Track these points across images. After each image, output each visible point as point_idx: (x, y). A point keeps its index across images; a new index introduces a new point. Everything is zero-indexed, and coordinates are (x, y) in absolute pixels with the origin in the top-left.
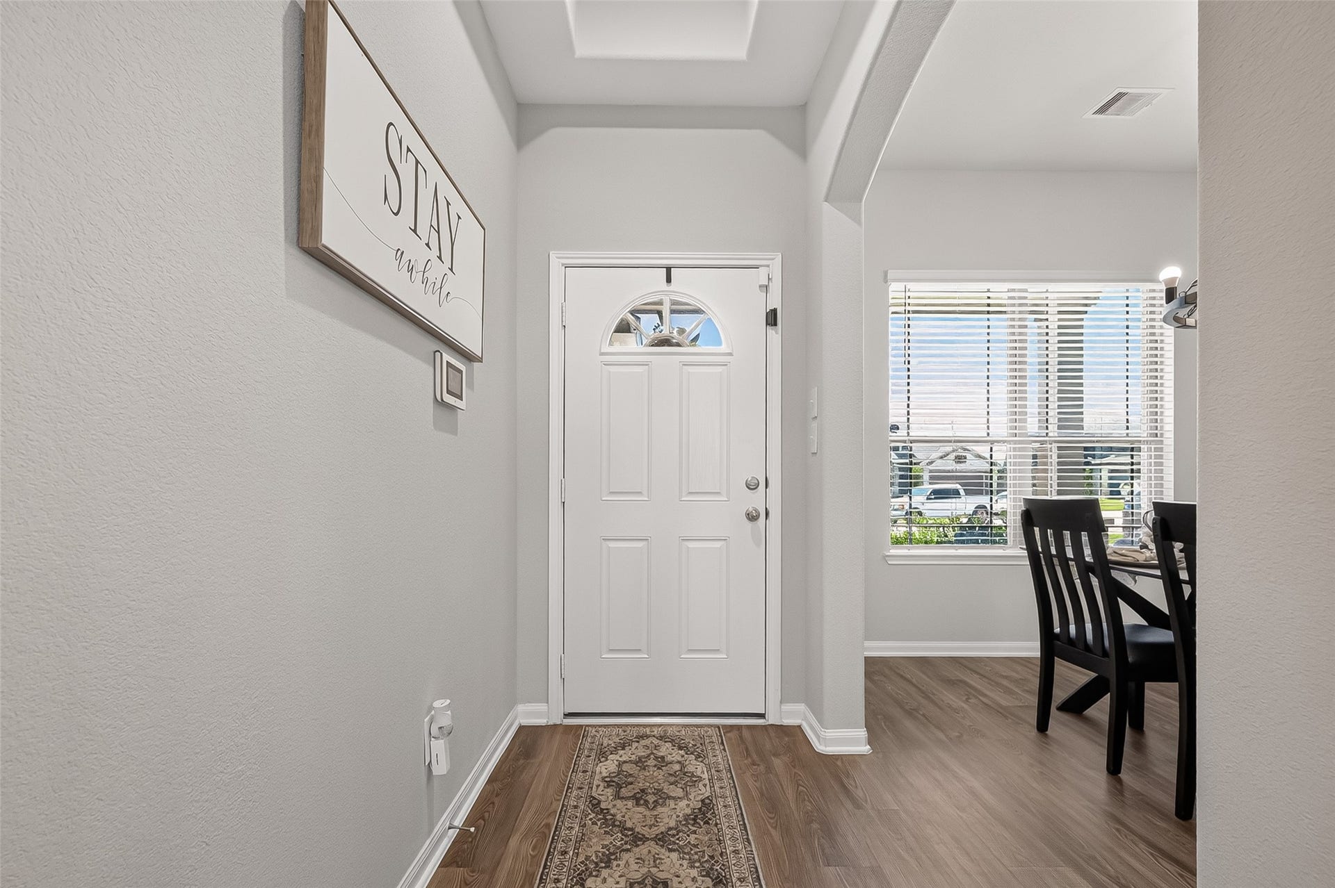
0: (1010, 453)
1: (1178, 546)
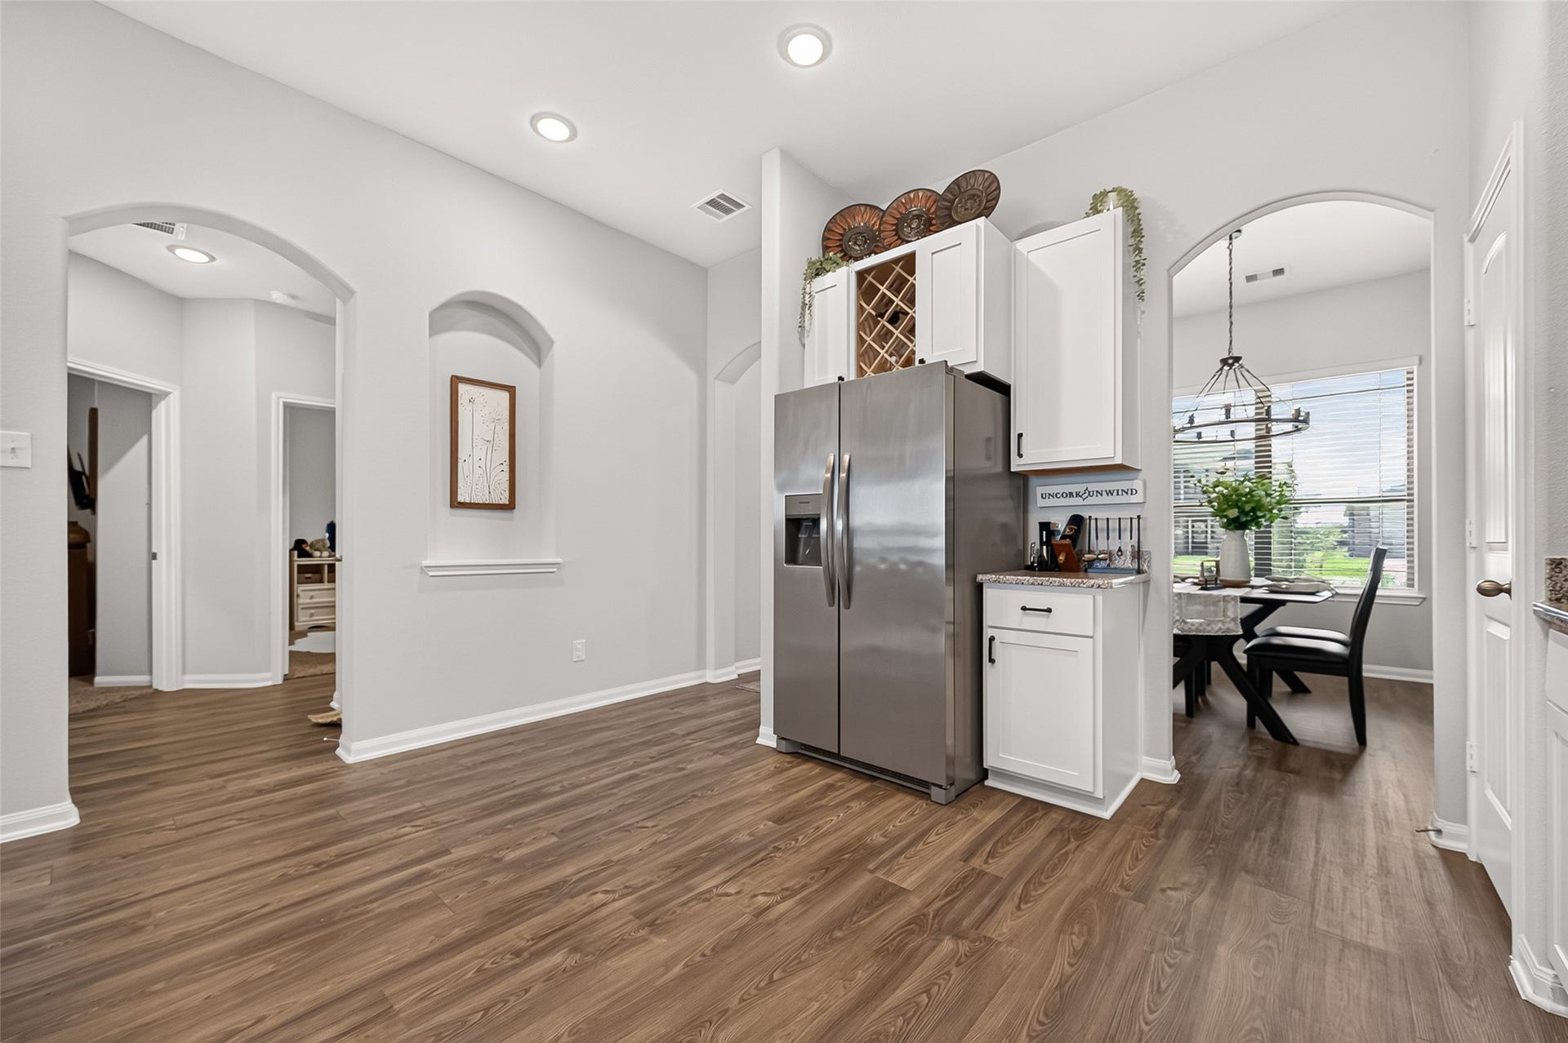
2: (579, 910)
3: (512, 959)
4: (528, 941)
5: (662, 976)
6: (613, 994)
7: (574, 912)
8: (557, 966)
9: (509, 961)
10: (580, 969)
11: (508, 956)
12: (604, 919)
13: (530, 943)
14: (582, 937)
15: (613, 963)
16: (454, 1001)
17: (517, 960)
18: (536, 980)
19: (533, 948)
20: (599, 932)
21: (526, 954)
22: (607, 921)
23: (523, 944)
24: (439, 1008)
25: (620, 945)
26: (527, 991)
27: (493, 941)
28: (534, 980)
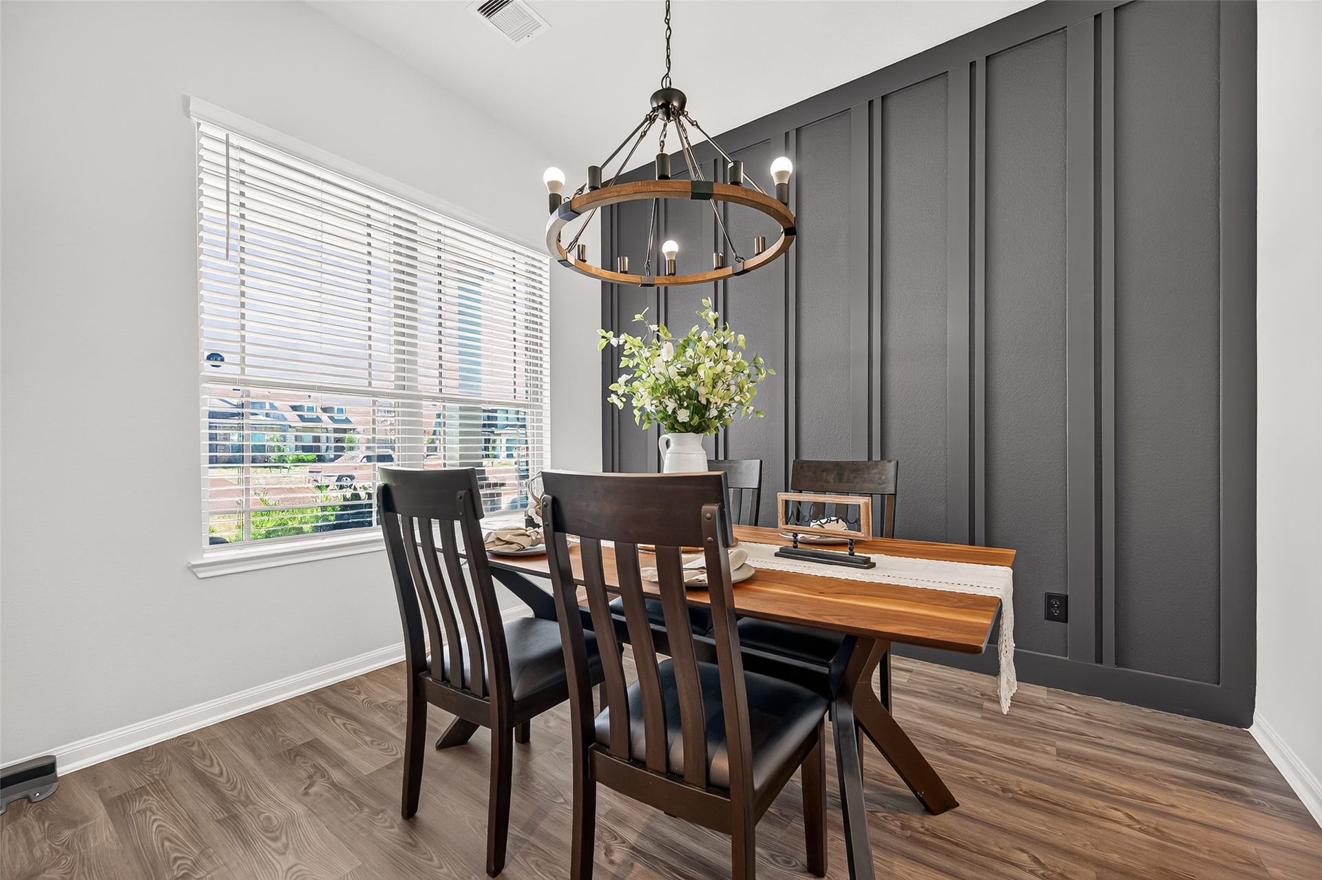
0: (399, 427)
1: (573, 540)
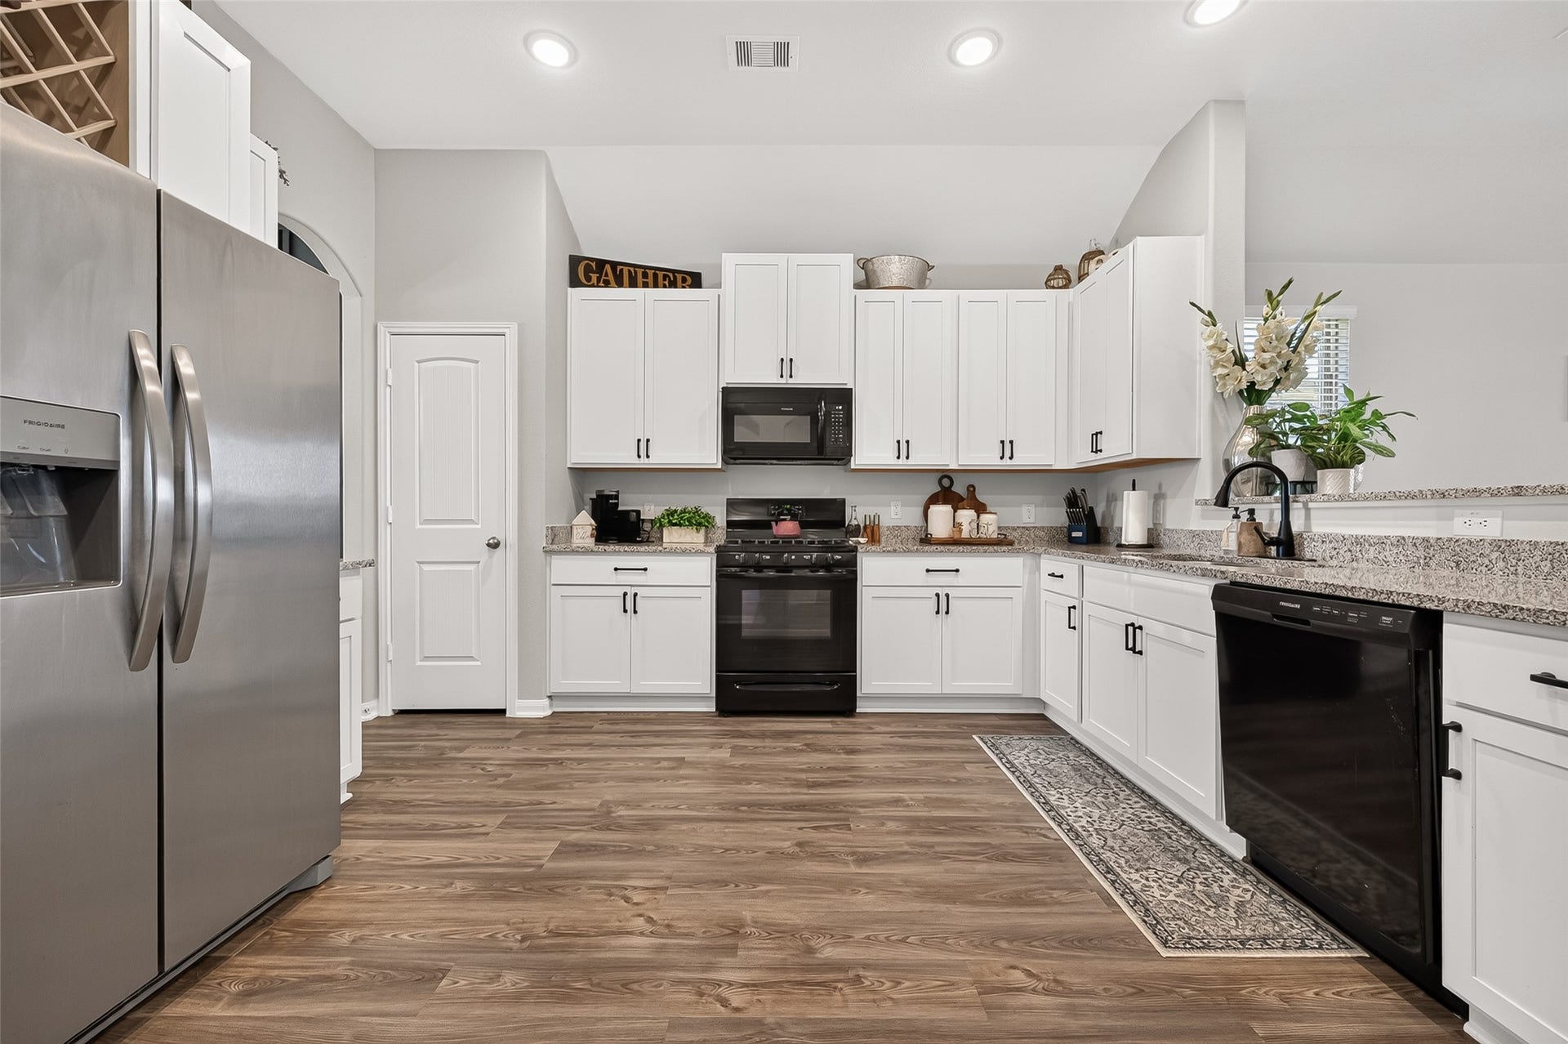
2: (769, 997)
3: (865, 978)
4: (841, 989)
5: (773, 890)
6: (816, 898)
7: (776, 997)
8: (834, 945)
9: (869, 977)
10: (820, 931)
11: (867, 983)
12: (760, 968)
13: (840, 985)
14: (797, 960)
15: (797, 920)
16: (925, 965)
17: (861, 973)
18: (858, 942)
19: (841, 976)
20: (780, 955)
21: (851, 974)
22: (762, 962)
23: (847, 990)
24: (938, 966)
25: (776, 932)
26: (868, 938)
27: (871, 1013)
28: (859, 943)
